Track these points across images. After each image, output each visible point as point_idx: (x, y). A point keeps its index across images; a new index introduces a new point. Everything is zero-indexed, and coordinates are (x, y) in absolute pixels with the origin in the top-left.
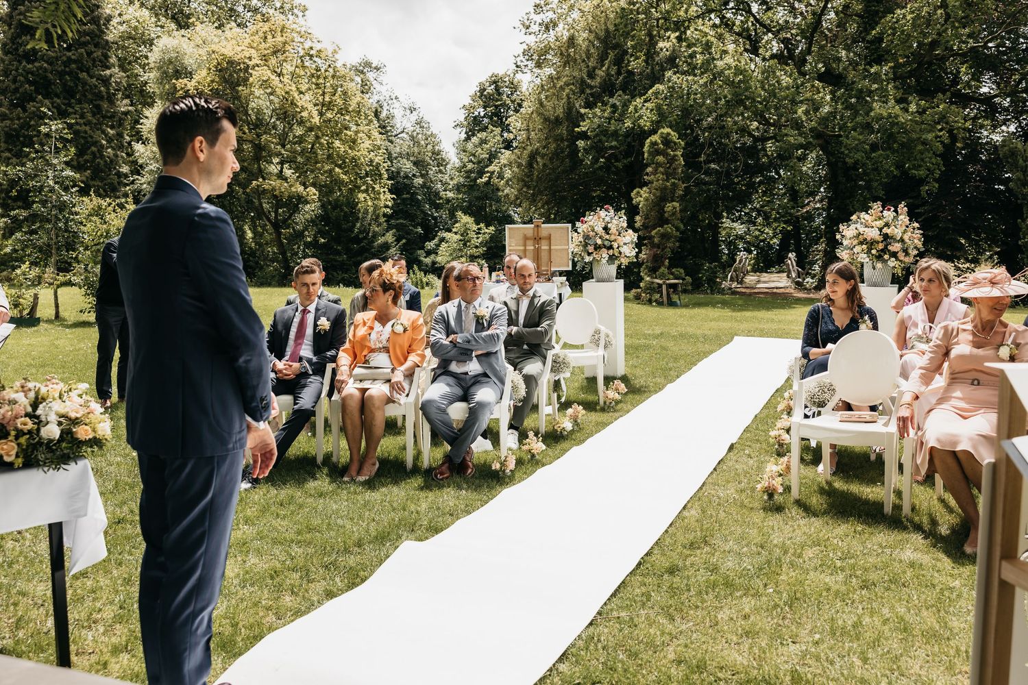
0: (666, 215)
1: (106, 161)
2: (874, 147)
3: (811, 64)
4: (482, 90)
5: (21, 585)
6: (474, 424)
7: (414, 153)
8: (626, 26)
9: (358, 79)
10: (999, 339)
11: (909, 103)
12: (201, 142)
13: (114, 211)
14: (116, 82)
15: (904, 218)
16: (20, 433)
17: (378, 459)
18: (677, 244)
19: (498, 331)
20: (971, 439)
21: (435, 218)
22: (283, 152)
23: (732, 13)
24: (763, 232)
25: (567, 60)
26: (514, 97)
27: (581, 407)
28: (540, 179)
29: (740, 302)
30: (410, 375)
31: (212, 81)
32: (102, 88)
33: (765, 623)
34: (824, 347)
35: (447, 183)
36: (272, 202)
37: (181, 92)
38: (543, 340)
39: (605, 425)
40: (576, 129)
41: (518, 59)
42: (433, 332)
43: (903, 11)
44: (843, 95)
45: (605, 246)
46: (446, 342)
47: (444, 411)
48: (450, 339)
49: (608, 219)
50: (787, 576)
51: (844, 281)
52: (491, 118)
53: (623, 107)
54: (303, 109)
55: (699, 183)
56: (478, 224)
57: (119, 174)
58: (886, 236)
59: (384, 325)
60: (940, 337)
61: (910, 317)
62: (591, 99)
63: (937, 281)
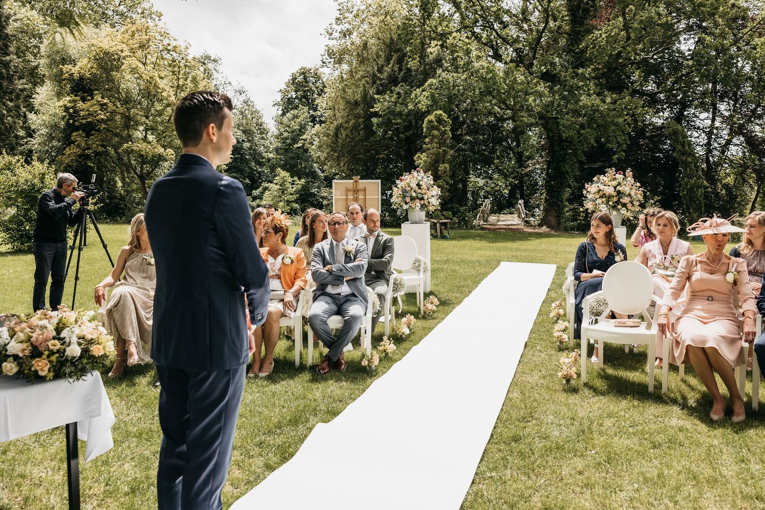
0: (440, 173)
1: (6, 127)
2: (582, 126)
3: (536, 67)
4: (294, 79)
5: (19, 469)
6: (348, 332)
7: (242, 124)
8: (406, 36)
9: (202, 69)
10: (725, 268)
11: (605, 96)
12: (213, 128)
13: (22, 166)
14: (14, 66)
15: (630, 180)
16: (52, 353)
17: (274, 360)
18: (447, 194)
19: (362, 262)
20: (715, 339)
21: (259, 173)
22: (147, 122)
23: (481, 29)
24: (498, 185)
25: (362, 61)
26: (318, 84)
27: (412, 317)
28: (344, 145)
29: (491, 236)
30: (297, 296)
31: (92, 68)
32: (3, 71)
33: (596, 476)
34: (591, 272)
35: (269, 146)
36: (138, 160)
37: (66, 75)
38: (387, 268)
39: (430, 329)
40: (371, 110)
41: (324, 57)
42: (313, 263)
43: (600, 32)
44: (559, 89)
45: (418, 198)
46: (324, 271)
47: (325, 323)
48: (326, 268)
49: (420, 178)
50: (599, 440)
51: (604, 225)
52: (301, 100)
53: (405, 94)
54: (164, 90)
55: (460, 150)
56: (292, 177)
57: (17, 137)
58: (619, 193)
59: (275, 258)
60: (684, 266)
61: (650, 251)
62: (381, 88)
63: (669, 226)
